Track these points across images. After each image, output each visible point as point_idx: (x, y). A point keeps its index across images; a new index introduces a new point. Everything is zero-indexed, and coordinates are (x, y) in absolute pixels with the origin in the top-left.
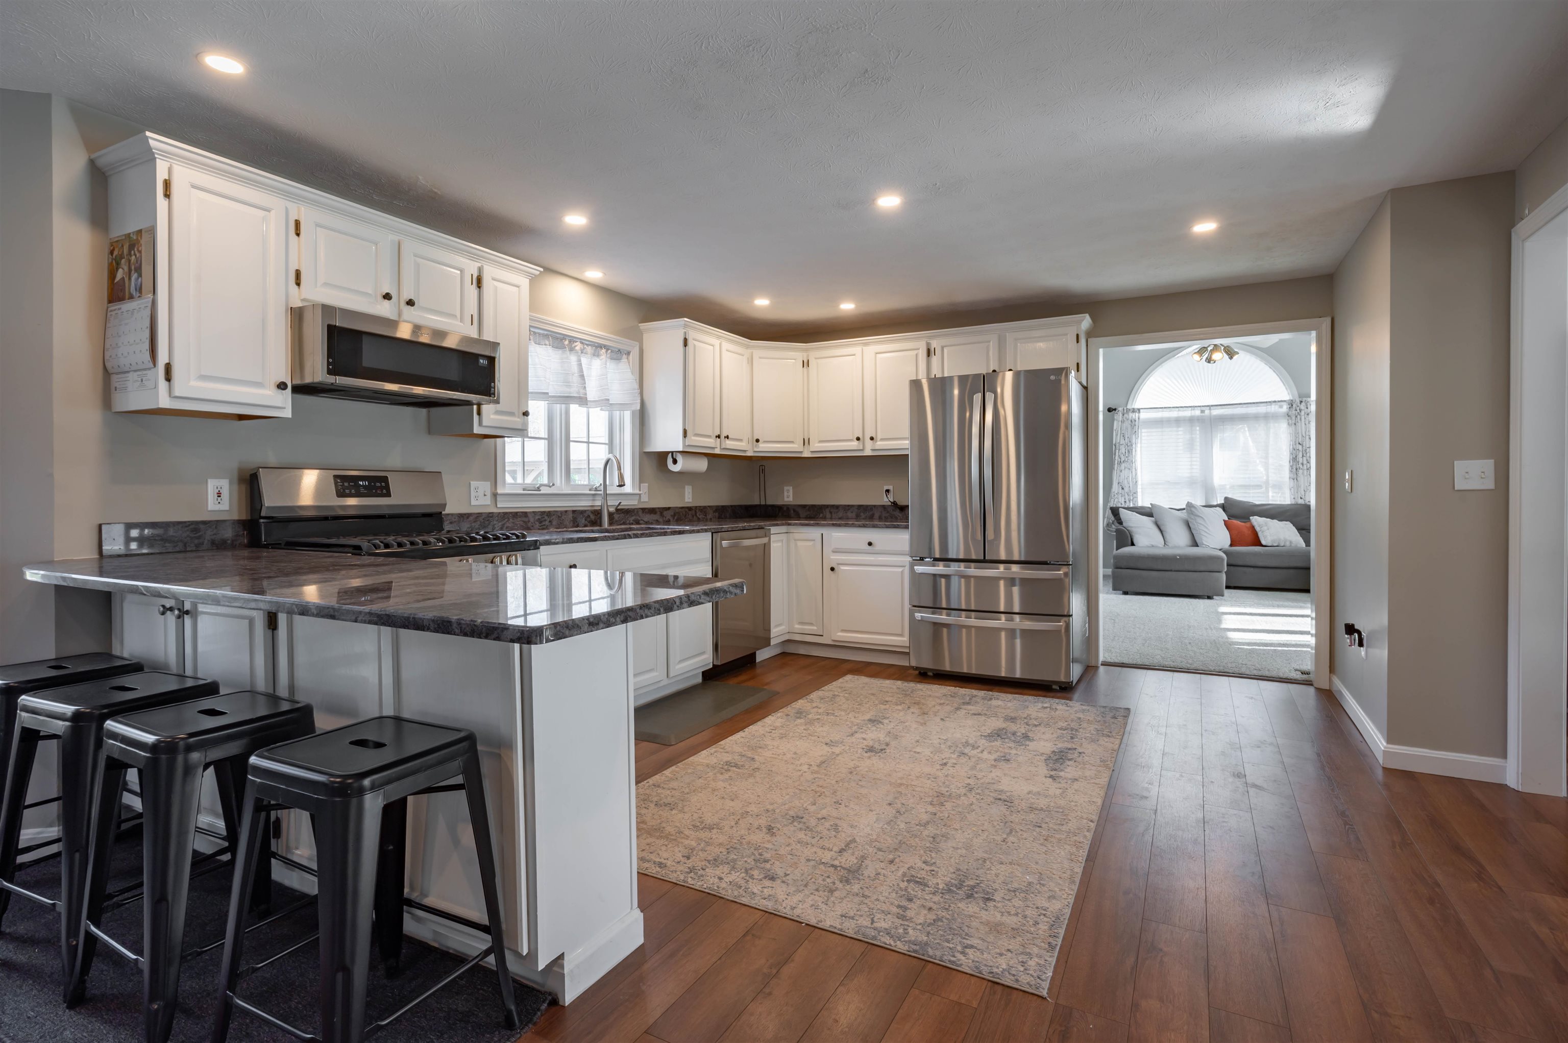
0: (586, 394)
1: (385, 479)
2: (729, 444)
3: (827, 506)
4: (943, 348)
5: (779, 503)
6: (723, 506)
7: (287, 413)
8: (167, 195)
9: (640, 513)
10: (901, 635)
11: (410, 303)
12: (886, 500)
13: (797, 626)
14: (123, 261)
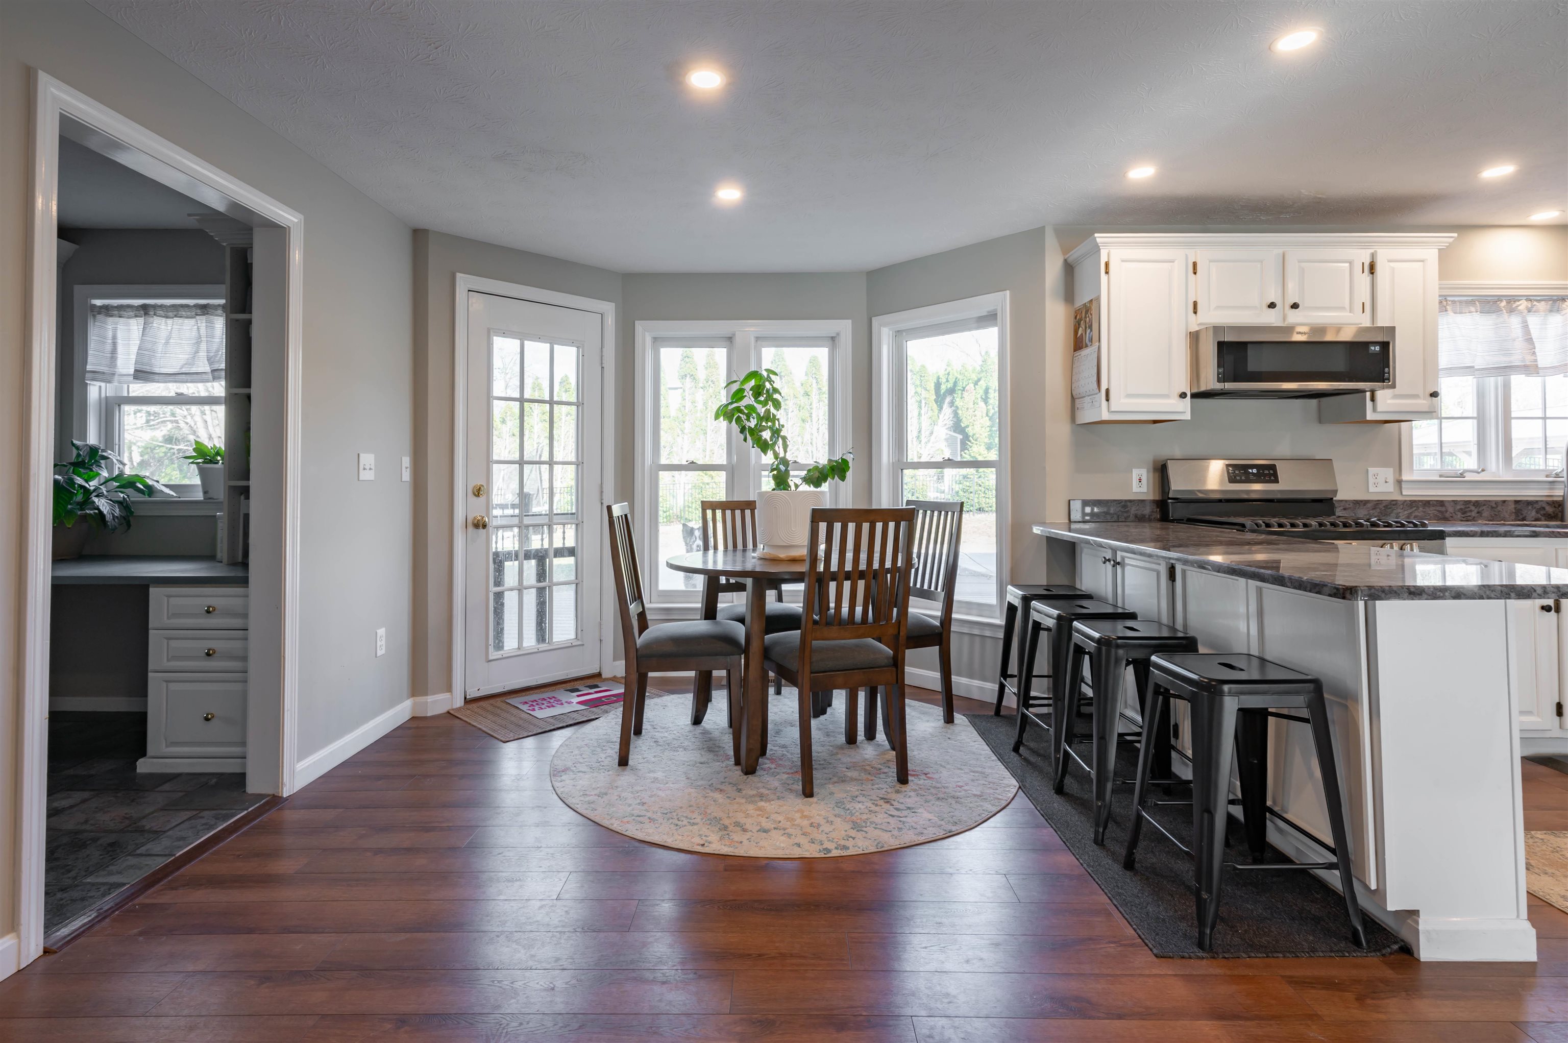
1: (1273, 467)
7: (1188, 416)
8: (1107, 273)
11: (1295, 306)
14: (1082, 322)
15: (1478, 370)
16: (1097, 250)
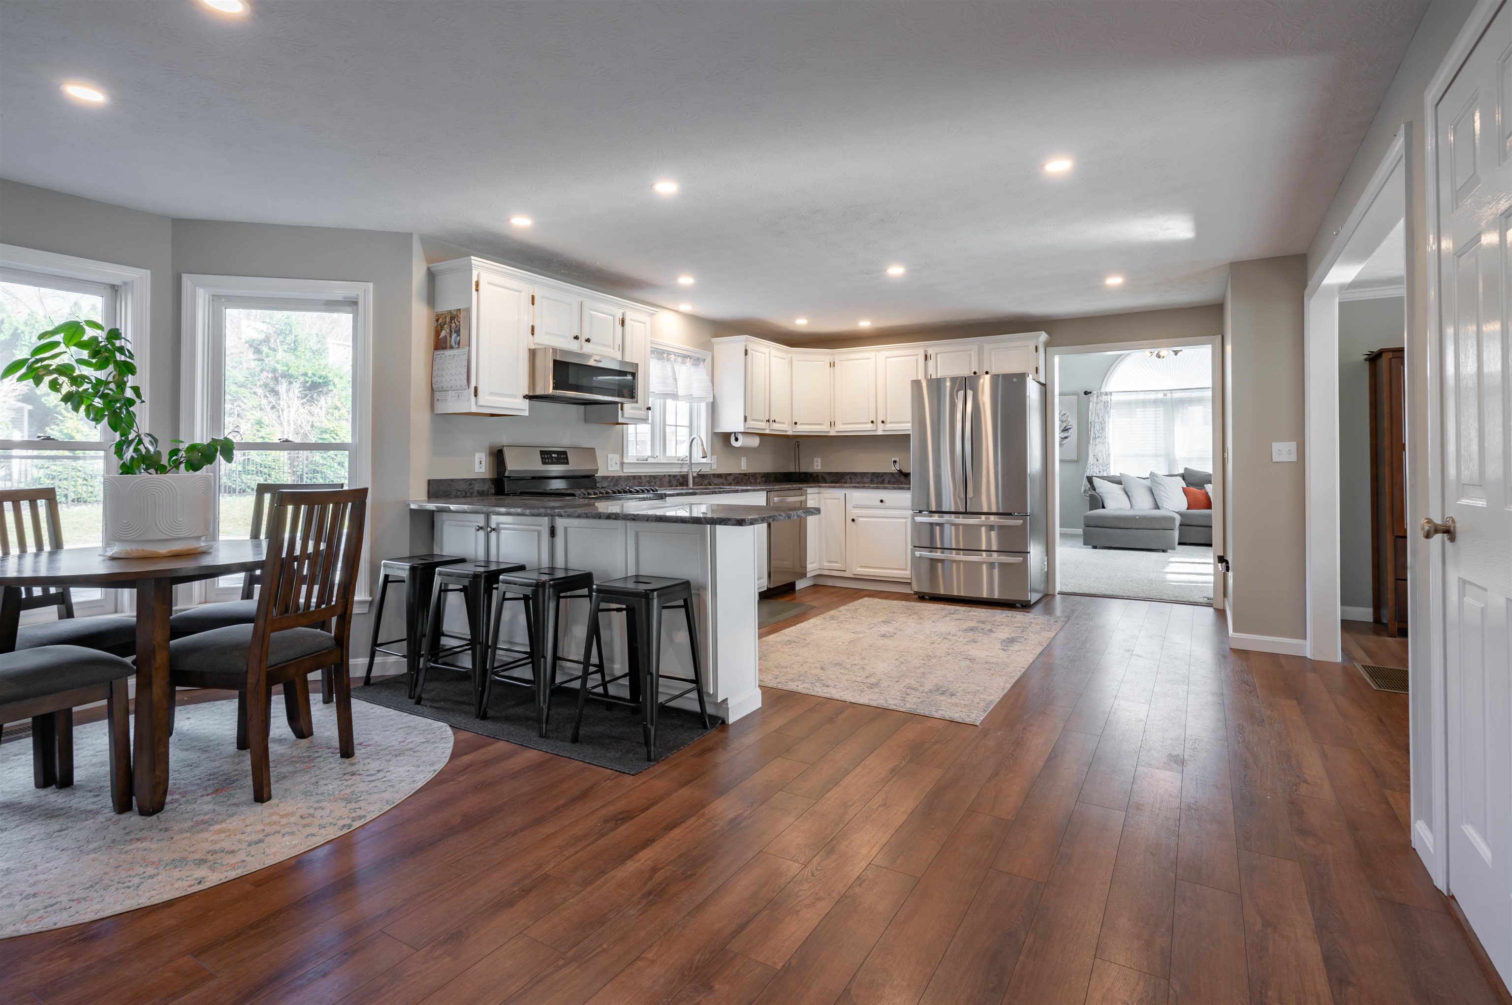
0: (677, 392)
1: (565, 453)
2: (775, 426)
3: (848, 474)
4: (936, 354)
5: (810, 470)
6: (768, 473)
7: (526, 413)
8: (477, 290)
9: (712, 476)
10: (905, 570)
11: (588, 340)
12: (893, 469)
13: (826, 564)
14: (446, 326)
15: (657, 394)
16: (469, 268)
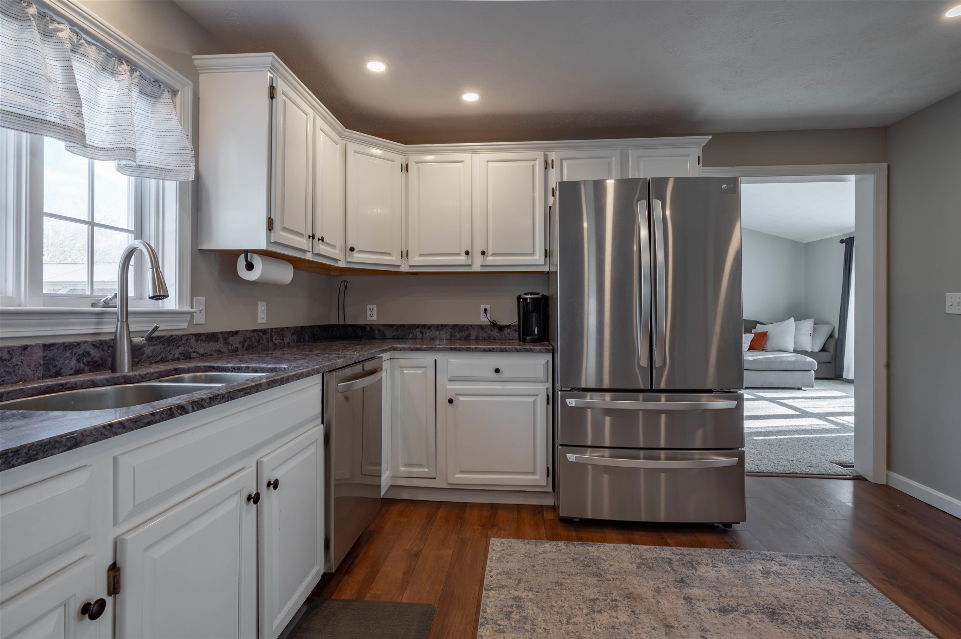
2: (322, 248)
3: (418, 326)
4: (562, 160)
5: (361, 322)
6: (302, 327)
9: (193, 341)
10: (533, 473)
12: (483, 320)
13: (402, 469)
